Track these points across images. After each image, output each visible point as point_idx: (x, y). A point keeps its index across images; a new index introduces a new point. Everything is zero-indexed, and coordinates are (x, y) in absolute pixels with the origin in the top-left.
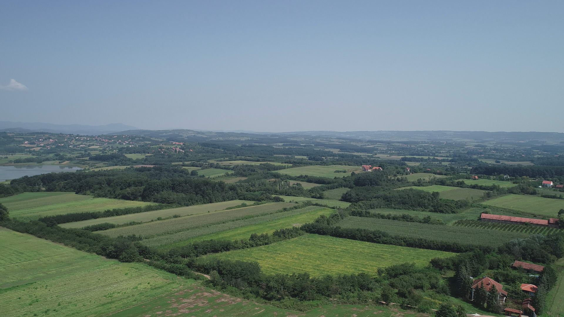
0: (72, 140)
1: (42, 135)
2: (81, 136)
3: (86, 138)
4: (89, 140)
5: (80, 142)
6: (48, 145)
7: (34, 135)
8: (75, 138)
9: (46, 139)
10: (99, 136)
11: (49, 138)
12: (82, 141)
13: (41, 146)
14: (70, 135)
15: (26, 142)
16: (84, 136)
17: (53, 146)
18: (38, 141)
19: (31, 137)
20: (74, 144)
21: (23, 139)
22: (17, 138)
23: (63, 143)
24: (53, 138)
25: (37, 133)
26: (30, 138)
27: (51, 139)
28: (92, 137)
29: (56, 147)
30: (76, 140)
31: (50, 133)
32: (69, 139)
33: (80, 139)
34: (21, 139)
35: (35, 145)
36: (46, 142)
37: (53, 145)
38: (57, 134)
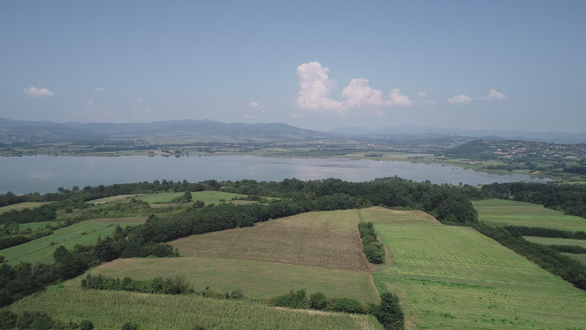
0: (546, 148)
1: (515, 143)
2: (556, 145)
3: (561, 147)
4: (565, 149)
5: (554, 152)
6: (520, 153)
7: (507, 143)
8: (549, 146)
9: (518, 147)
10: (577, 145)
11: (522, 146)
12: (557, 150)
13: (513, 154)
14: (544, 143)
15: (499, 150)
16: (559, 145)
17: (525, 155)
18: (510, 149)
19: (505, 145)
20: (547, 153)
21: (497, 147)
22: (492, 145)
23: (535, 151)
24: (525, 146)
25: (510, 141)
26: (503, 146)
27: (523, 147)
28: (569, 146)
29: (528, 156)
30: (550, 149)
31: (523, 141)
32: (542, 147)
33: (554, 148)
34: (495, 147)
35: (507, 153)
36: (518, 150)
37: (525, 153)
38: (529, 142)
